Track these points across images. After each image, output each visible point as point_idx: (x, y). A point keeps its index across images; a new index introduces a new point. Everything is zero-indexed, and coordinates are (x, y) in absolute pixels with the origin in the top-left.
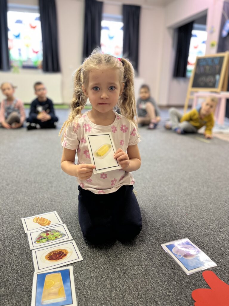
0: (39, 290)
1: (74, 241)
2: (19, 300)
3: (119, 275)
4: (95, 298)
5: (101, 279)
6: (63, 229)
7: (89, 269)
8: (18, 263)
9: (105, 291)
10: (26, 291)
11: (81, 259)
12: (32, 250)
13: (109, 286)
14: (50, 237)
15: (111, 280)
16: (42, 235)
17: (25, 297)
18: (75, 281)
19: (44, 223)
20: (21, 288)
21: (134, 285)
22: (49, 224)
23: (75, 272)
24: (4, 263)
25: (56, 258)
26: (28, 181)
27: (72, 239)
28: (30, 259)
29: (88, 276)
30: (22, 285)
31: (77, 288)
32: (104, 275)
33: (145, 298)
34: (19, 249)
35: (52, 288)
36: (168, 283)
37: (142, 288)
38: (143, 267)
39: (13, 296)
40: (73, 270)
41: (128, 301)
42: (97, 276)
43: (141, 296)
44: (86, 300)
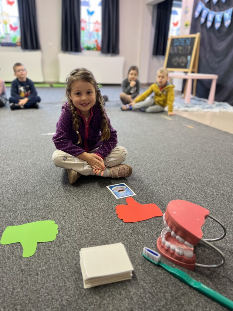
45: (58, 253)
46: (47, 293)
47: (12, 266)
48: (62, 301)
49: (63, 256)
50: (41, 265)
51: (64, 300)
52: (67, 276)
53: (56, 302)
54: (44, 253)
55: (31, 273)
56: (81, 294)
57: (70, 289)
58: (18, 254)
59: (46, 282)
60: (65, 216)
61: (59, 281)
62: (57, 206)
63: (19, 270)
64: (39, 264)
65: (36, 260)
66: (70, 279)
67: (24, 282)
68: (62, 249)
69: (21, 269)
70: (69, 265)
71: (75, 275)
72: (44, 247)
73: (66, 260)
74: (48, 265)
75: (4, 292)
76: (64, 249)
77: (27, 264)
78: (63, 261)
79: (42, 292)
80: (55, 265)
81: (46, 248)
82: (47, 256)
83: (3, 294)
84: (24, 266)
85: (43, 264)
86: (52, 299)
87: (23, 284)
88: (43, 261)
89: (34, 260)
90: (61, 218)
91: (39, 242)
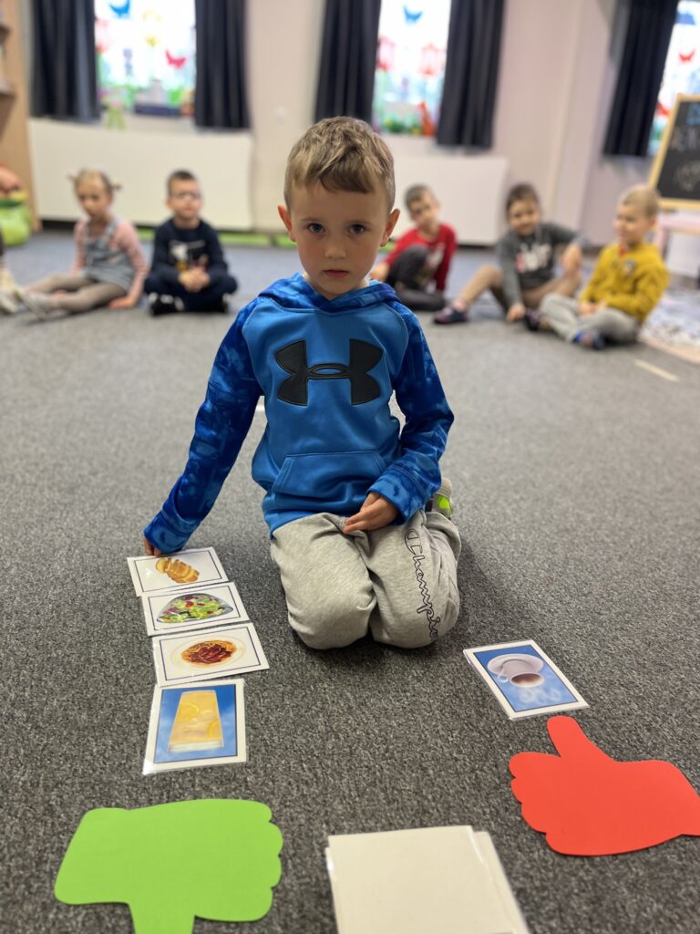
0: (165, 723)
1: (251, 624)
2: (120, 740)
3: (350, 708)
4: (287, 748)
5: (306, 712)
6: (228, 594)
7: (282, 689)
8: (120, 662)
9: (312, 737)
10: (135, 723)
11: (265, 665)
12: (151, 637)
13: (321, 728)
14: (195, 611)
15: (329, 716)
16: (175, 604)
17: (132, 736)
18: (246, 711)
19: (183, 574)
20: (124, 714)
21: (380, 731)
22: (194, 578)
23: (247, 691)
24: (88, 660)
25: (208, 660)
26: (145, 466)
27: (248, 619)
28: (146, 656)
29: (278, 702)
30: (128, 710)
31: (250, 725)
32: (315, 704)
33: (401, 758)
34: (121, 633)
35: (194, 719)
36: (460, 733)
37: (396, 738)
38: (408, 694)
39: (106, 731)
40: (245, 688)
41: (361, 761)
42: (297, 706)
43: (392, 753)
44: (267, 750)
91: (203, 920)
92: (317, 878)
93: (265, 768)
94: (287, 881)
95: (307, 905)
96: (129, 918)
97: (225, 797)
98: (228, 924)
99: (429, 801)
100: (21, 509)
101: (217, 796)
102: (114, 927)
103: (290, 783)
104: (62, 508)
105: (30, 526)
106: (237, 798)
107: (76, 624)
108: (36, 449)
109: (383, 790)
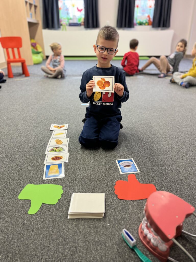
6: (66, 147)
12: (46, 154)
14: (57, 150)
16: (54, 148)
22: (61, 144)
45: (55, 215)
46: (34, 249)
47: (19, 218)
48: (42, 259)
49: (57, 219)
50: (39, 223)
51: (43, 259)
52: (53, 238)
53: (37, 259)
54: (44, 213)
55: (29, 228)
56: (58, 257)
57: (51, 250)
58: (26, 209)
59: (36, 239)
60: (71, 183)
61: (46, 241)
62: (69, 172)
63: (21, 224)
64: (37, 221)
65: (36, 217)
66: (54, 241)
67: (21, 235)
68: (59, 213)
69: (24, 223)
70: (58, 229)
71: (60, 239)
72: (46, 208)
73: (58, 223)
74: (43, 225)
75: (5, 240)
76: (60, 213)
77: (29, 220)
78: (55, 223)
79: (31, 247)
80: (48, 226)
81: (47, 208)
82: (46, 216)
83: (4, 241)
84: (26, 221)
85: (40, 222)
86: (36, 255)
87: (20, 236)
88: (41, 219)
89: (35, 217)
90: (68, 184)
91: (44, 204)
92: (68, 199)
93: (64, 180)
94: (62, 199)
95: (64, 203)
96: (30, 202)
97: (54, 184)
98: (48, 204)
99: (95, 188)
100: (27, 127)
101: (53, 184)
102: (27, 204)
103: (68, 183)
104: (36, 127)
105: (28, 131)
106: (56, 184)
107: (33, 151)
108: (33, 114)
109: (86, 185)
